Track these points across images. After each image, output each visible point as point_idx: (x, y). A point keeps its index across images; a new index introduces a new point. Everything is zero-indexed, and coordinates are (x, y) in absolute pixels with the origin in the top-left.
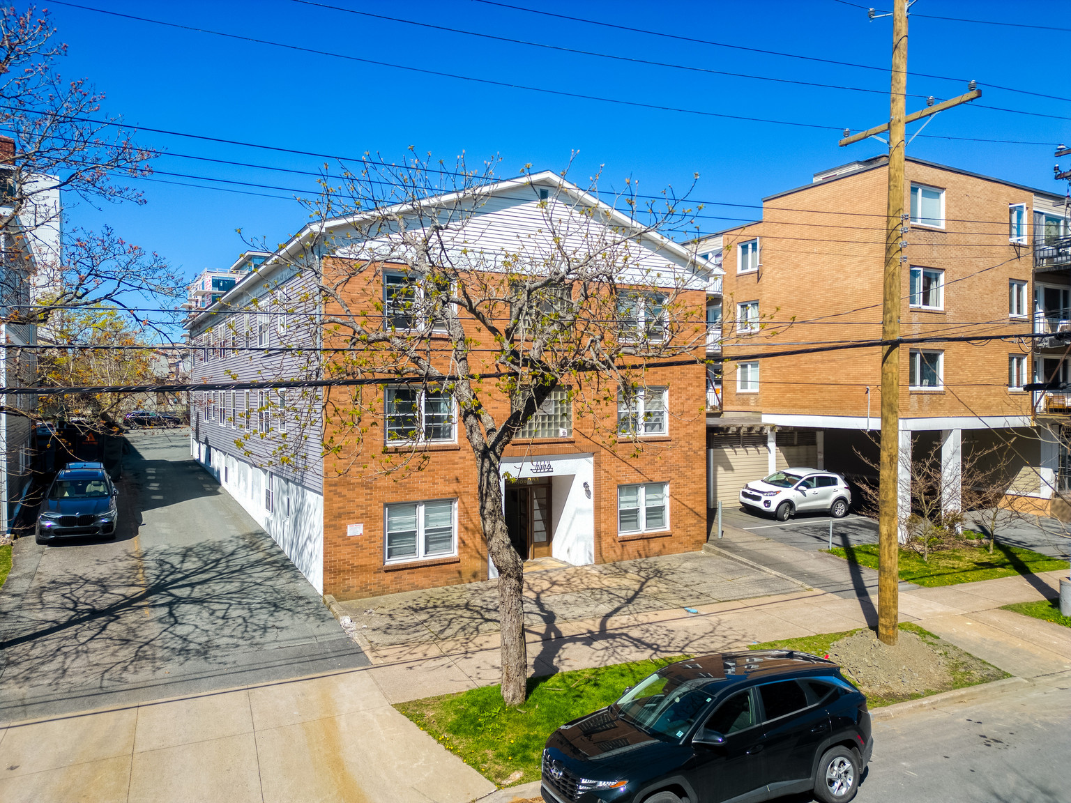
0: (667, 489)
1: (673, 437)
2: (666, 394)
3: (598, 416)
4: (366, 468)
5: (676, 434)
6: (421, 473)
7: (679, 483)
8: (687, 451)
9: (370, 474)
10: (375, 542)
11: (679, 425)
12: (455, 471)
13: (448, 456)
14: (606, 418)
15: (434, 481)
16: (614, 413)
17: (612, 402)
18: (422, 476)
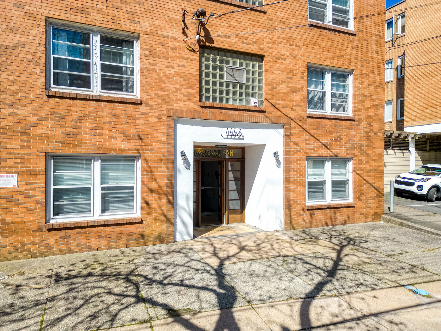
0: (350, 165)
1: (357, 118)
2: (350, 79)
3: (289, 89)
4: (22, 110)
5: (359, 115)
6: (95, 125)
7: (361, 160)
8: (368, 132)
9: (27, 118)
10: (35, 196)
11: (362, 107)
12: (137, 127)
13: (127, 109)
14: (296, 92)
15: (110, 135)
16: (304, 89)
17: (302, 78)
18: (96, 128)
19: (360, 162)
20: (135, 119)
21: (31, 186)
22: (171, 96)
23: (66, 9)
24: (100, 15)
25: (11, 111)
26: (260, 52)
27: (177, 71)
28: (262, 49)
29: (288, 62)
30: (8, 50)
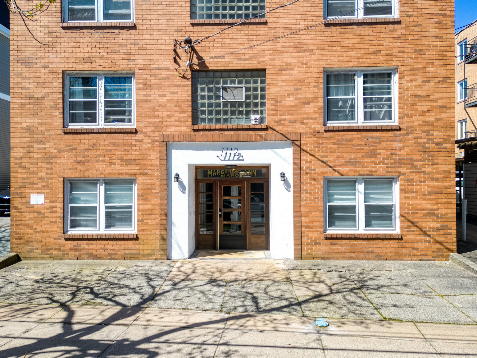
0: (397, 187)
1: (403, 126)
2: (395, 79)
3: (297, 101)
4: (47, 146)
5: (408, 122)
6: (99, 153)
7: (413, 179)
8: (425, 143)
9: (51, 151)
10: (56, 212)
11: (413, 112)
12: (133, 153)
13: (125, 138)
14: (308, 104)
15: (111, 161)
16: (319, 99)
17: (315, 86)
18: (99, 156)
19: (410, 182)
20: (131, 146)
21: (53, 204)
22: (164, 123)
23: (77, 61)
24: (102, 61)
25: (40, 146)
26: (260, 67)
27: (169, 98)
28: (263, 62)
29: (296, 71)
30: (38, 101)
